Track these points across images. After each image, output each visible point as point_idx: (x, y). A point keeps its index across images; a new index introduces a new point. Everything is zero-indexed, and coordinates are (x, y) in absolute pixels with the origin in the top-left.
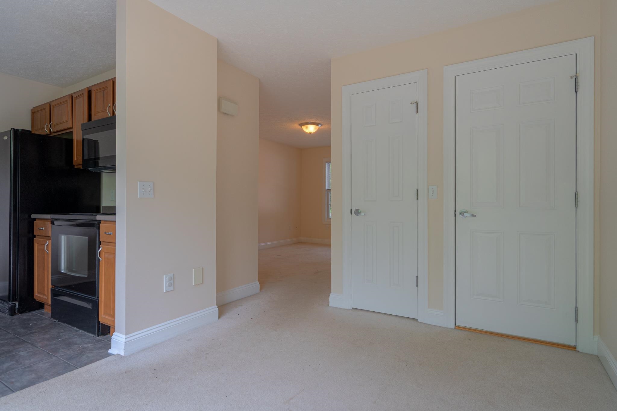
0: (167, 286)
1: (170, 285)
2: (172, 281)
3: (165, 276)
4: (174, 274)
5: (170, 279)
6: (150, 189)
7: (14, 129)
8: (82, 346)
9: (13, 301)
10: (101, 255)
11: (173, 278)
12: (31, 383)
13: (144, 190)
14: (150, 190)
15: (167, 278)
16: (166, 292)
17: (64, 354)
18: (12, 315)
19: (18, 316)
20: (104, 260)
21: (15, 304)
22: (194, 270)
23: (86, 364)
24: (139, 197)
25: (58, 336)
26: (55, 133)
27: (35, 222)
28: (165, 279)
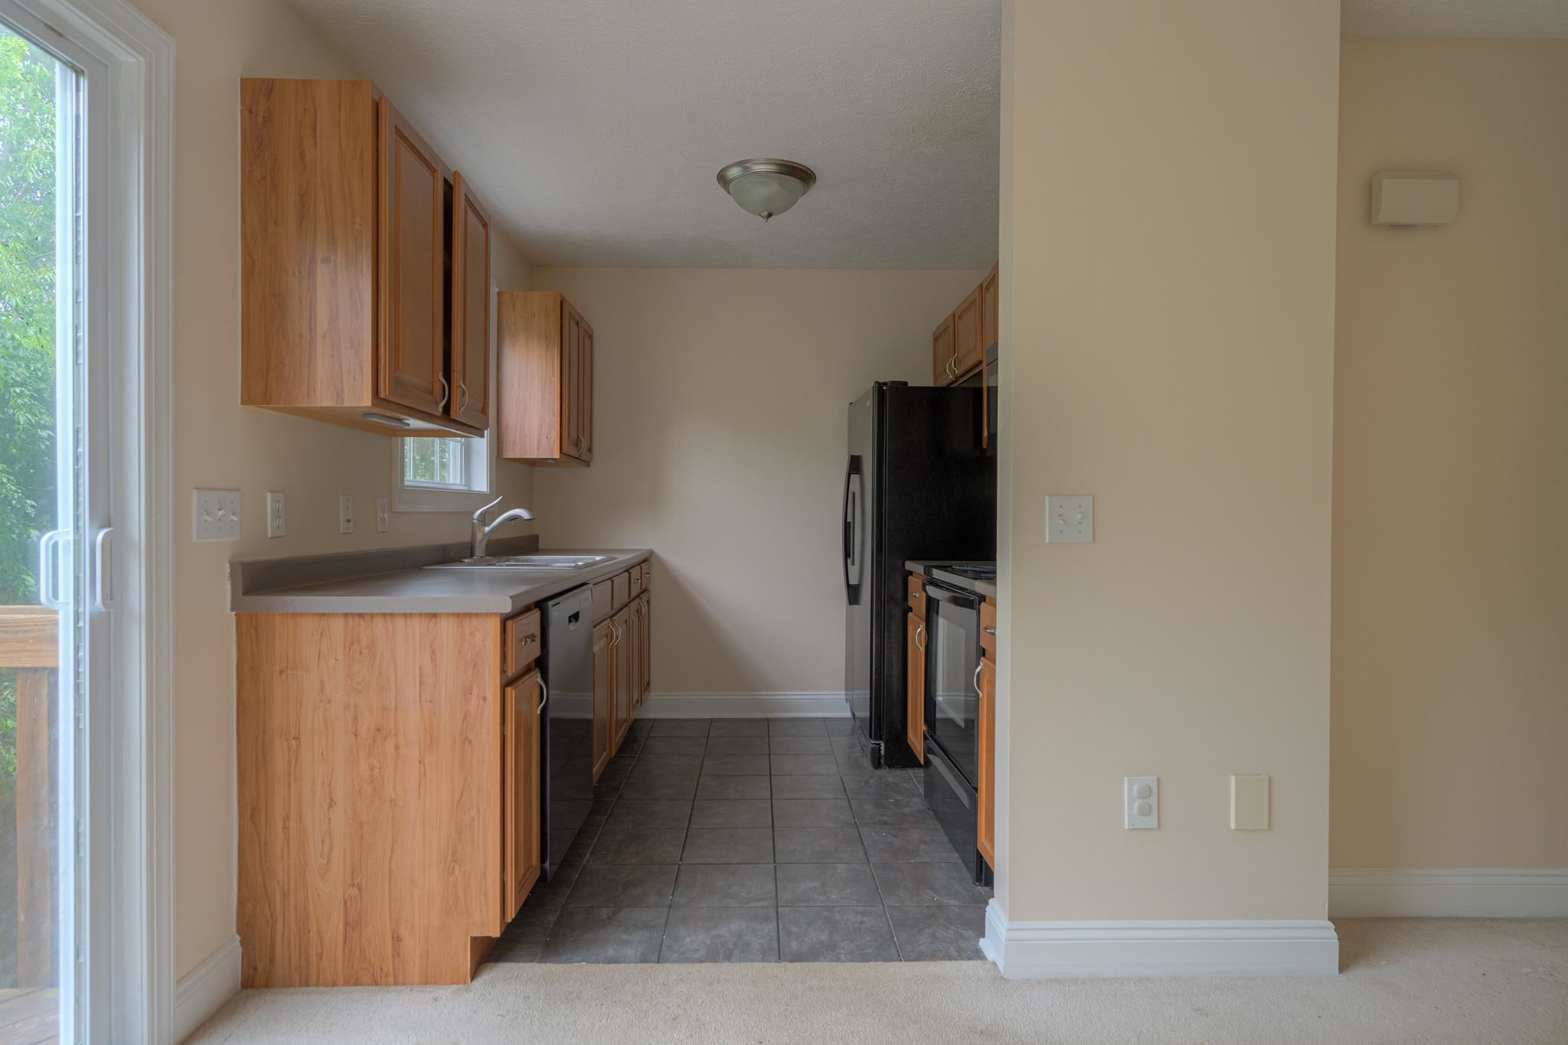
0: (1135, 810)
1: (1145, 811)
2: (1153, 801)
3: (1128, 780)
4: (1158, 779)
5: (1146, 792)
6: (1080, 516)
7: (878, 382)
8: (939, 898)
9: (875, 739)
10: (981, 685)
11: (1155, 790)
12: (811, 955)
13: (1063, 520)
14: (1082, 519)
15: (1135, 787)
16: (1133, 829)
17: (898, 905)
18: (876, 768)
19: (884, 772)
20: (986, 695)
21: (879, 744)
22: (1233, 778)
23: (919, 957)
24: (1047, 541)
25: (915, 849)
26: (962, 376)
27: (910, 577)
28: (1129, 790)
